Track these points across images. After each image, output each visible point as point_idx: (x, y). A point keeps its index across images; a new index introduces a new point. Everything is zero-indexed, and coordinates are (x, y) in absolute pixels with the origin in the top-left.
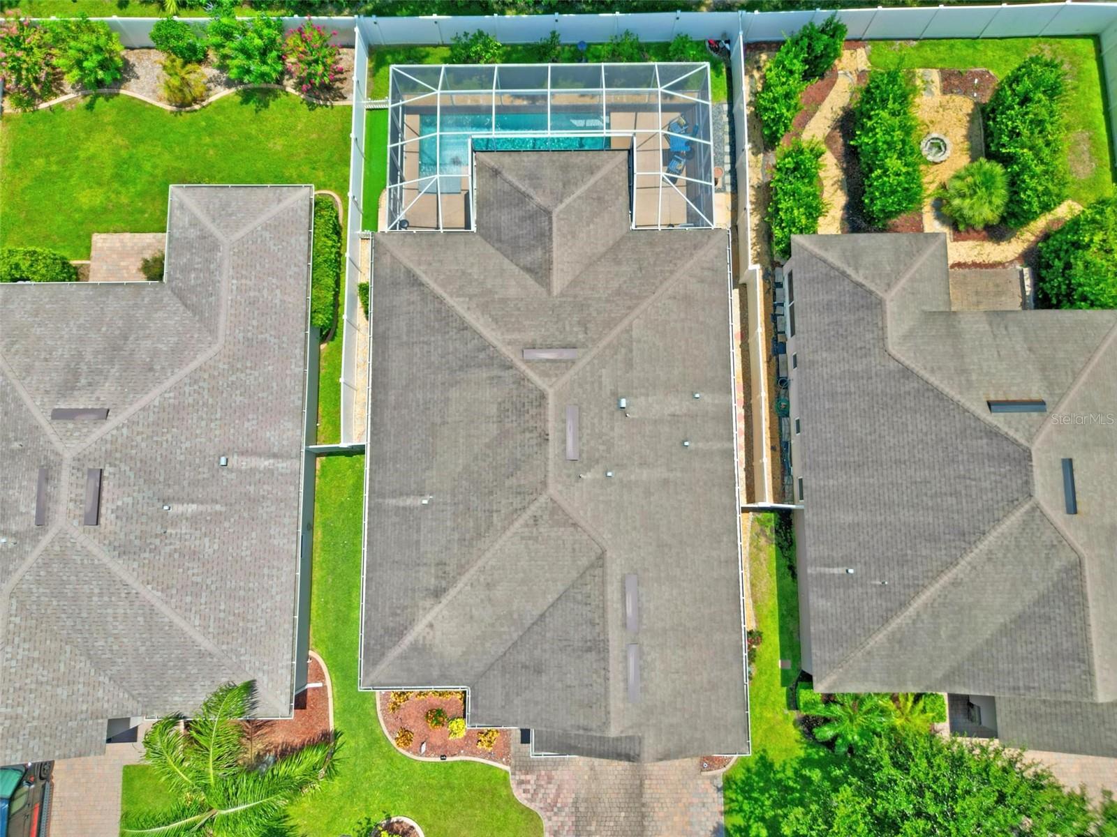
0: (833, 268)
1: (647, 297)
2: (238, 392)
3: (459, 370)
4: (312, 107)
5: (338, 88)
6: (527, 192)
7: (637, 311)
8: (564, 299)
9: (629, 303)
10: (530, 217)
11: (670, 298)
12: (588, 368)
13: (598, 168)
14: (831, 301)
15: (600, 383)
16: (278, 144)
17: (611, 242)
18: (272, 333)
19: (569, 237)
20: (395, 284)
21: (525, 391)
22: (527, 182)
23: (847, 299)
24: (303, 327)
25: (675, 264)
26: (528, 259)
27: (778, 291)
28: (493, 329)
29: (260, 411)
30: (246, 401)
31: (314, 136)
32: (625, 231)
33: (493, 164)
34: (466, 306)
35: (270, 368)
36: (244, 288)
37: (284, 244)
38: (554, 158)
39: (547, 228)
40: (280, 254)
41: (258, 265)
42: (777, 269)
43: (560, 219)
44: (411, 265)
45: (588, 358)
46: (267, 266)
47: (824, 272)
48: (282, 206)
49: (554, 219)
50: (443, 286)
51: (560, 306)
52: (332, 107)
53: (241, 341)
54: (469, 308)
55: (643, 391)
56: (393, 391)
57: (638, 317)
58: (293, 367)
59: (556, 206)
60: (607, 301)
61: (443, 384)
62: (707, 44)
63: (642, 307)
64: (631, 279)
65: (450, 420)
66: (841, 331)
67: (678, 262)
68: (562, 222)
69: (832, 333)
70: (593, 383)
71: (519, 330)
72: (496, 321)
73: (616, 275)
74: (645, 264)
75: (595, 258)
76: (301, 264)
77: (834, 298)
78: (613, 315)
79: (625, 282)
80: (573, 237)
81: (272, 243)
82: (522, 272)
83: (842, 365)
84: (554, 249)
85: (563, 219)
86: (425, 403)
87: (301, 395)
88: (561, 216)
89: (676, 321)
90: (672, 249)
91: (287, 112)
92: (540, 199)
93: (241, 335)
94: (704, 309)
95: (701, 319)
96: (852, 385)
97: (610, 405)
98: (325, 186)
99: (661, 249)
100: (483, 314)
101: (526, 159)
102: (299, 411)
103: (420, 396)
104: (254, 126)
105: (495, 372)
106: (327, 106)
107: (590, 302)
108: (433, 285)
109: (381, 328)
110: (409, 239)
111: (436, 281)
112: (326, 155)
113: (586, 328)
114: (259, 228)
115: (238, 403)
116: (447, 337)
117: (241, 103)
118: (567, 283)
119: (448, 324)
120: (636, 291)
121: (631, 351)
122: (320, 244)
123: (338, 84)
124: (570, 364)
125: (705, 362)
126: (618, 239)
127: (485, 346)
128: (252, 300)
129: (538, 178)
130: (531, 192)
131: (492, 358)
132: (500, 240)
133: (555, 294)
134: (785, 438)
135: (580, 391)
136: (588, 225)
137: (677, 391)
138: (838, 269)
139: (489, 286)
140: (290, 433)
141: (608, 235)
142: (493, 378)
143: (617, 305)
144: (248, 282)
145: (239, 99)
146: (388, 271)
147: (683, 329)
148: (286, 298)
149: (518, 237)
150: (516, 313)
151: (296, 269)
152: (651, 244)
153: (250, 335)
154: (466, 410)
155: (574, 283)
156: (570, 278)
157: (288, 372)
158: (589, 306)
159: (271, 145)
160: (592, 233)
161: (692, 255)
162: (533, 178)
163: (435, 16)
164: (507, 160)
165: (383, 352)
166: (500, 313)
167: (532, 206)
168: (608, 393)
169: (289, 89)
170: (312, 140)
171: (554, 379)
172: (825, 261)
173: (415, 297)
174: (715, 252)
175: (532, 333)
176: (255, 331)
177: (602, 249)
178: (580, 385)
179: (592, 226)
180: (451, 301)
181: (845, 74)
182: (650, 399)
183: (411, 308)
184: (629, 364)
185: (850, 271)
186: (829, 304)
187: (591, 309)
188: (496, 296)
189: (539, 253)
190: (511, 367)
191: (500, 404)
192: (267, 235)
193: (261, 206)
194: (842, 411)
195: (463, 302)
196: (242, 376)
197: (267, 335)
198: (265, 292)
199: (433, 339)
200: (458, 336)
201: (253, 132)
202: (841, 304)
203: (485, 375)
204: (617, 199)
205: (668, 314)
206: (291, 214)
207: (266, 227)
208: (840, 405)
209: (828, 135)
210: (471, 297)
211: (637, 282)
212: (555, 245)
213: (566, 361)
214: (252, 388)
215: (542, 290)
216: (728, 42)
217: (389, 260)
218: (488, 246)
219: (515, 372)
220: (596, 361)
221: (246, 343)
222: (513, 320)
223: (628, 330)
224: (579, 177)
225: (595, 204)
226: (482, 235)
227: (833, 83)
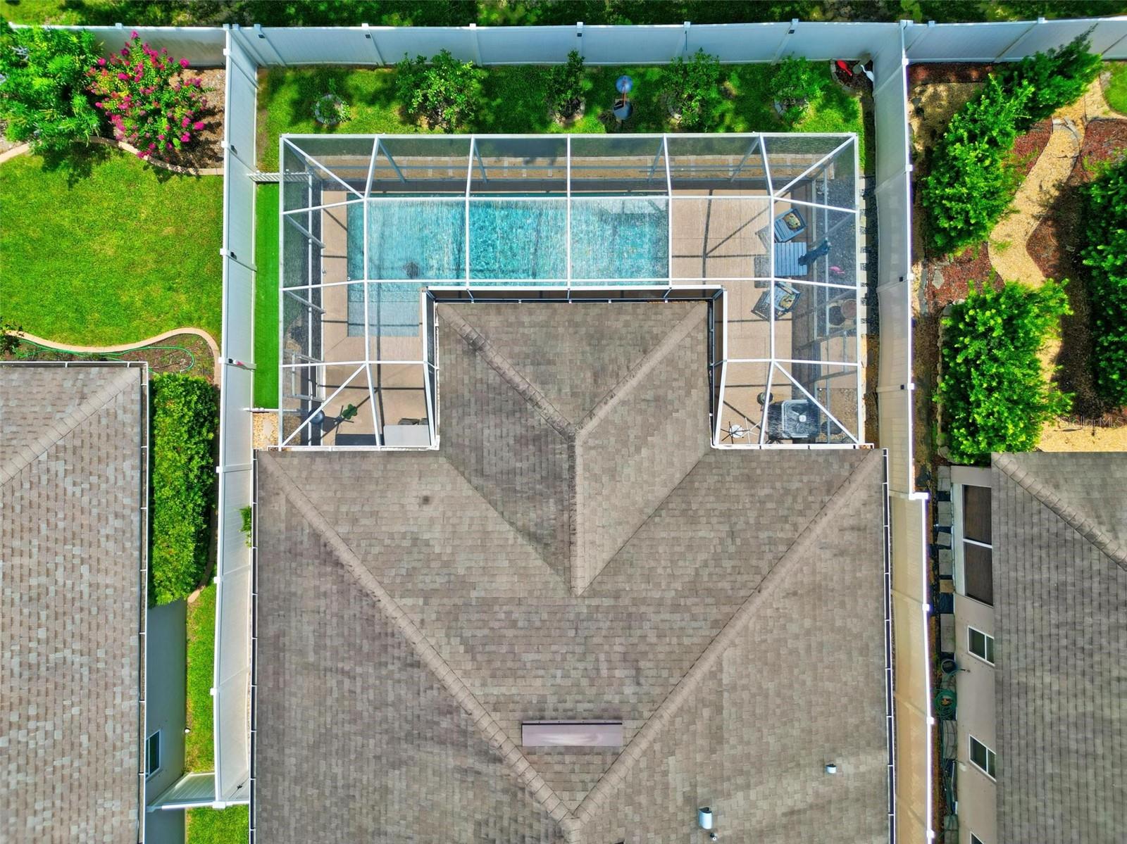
0: (1069, 524)
1: (746, 599)
2: (13, 767)
3: (406, 741)
4: (163, 175)
5: (208, 142)
6: (531, 392)
7: (731, 633)
8: (595, 602)
9: (714, 613)
10: (536, 439)
11: (787, 595)
12: (643, 765)
13: (658, 340)
14: (1065, 584)
15: (666, 786)
16: (109, 244)
17: (678, 477)
18: (77, 646)
19: (605, 479)
20: (294, 553)
21: (527, 812)
22: (529, 369)
23: (1096, 585)
24: (135, 626)
25: (795, 526)
26: (531, 516)
27: (942, 506)
28: (466, 674)
29: (58, 791)
30: (30, 780)
31: (169, 230)
32: (700, 453)
33: (468, 329)
34: (417, 618)
35: (75, 711)
36: (16, 574)
37: (94, 479)
38: (578, 318)
39: (566, 466)
40: (86, 499)
41: (43, 526)
42: (942, 468)
43: (586, 447)
44: (320, 525)
45: (644, 744)
46: (61, 525)
47: (1054, 530)
48: (87, 409)
49: (579, 450)
50: (377, 571)
51: (590, 618)
52: (199, 177)
53: (17, 670)
54: (422, 621)
55: (740, 780)
56: (293, 750)
57: (733, 644)
58: (118, 701)
59: (581, 424)
60: (676, 608)
61: (378, 758)
62: (833, 69)
63: (739, 624)
64: (717, 559)
65: (389, 829)
66: (1080, 643)
67: (800, 520)
68: (593, 452)
69: (1064, 642)
70: (653, 788)
71: (513, 674)
72: (470, 650)
73: (690, 547)
74: (741, 525)
75: (650, 511)
76: (127, 512)
77: (1070, 579)
78: (686, 641)
79: (705, 564)
80: (613, 477)
81: (69, 480)
82: (520, 540)
83: (1080, 702)
84: (579, 508)
85: (594, 448)
86: (347, 787)
87: (134, 748)
88: (591, 443)
89: (796, 637)
90: (787, 492)
91: (123, 187)
92: (551, 409)
93: (16, 660)
94: (843, 604)
95: (838, 623)
96: (1098, 742)
97: (683, 823)
98: (189, 320)
99: (767, 491)
100: (448, 636)
101: (526, 319)
102: (133, 777)
103: (338, 770)
104: (67, 212)
105: (470, 762)
106: (189, 175)
107: (643, 609)
108: (359, 571)
109: (271, 630)
110: (319, 465)
111: (364, 561)
112: (190, 265)
113: (638, 670)
114: (43, 457)
115: (13, 786)
116: (384, 672)
117: (44, 169)
118: (600, 566)
119: (385, 648)
120: (725, 585)
121: (719, 709)
122: (165, 465)
123: (206, 135)
124: (609, 759)
125: (844, 700)
126: (689, 468)
127: (451, 709)
128: (34, 593)
129: (549, 362)
130: (536, 391)
131: (464, 733)
132: (481, 473)
133: (580, 592)
134: (948, 754)
135: (629, 810)
136: (638, 450)
137: (798, 765)
138: (1079, 529)
139: (461, 571)
140: (116, 821)
141: (671, 464)
142: (465, 771)
143: (694, 618)
144: (26, 561)
145: (40, 161)
146: (283, 526)
147: (809, 648)
148: (101, 579)
149: (512, 472)
150: (510, 633)
151: (118, 523)
152: (749, 480)
153: (33, 658)
154: (417, 820)
155: (614, 566)
156: (606, 556)
157: (109, 712)
158: (642, 617)
159: (97, 247)
160: (646, 464)
161: (823, 506)
162: (539, 360)
163: (365, 27)
164: (493, 319)
165: (276, 673)
166: (479, 633)
167: (538, 420)
168: (680, 800)
169: (124, 145)
170: (165, 238)
171: (580, 796)
172: (1055, 510)
173: (328, 585)
174: (863, 495)
175: (538, 682)
176: (42, 649)
177: (661, 492)
178: (630, 801)
179: (644, 452)
180: (388, 606)
181: (1065, 125)
182: (753, 794)
183: (322, 603)
184: (717, 737)
185: (1103, 535)
186: (1060, 588)
187: (647, 625)
188: (474, 594)
189: (551, 508)
190: (498, 760)
191: (479, 824)
192: (59, 467)
193: (49, 409)
194: (1078, 785)
195: (413, 607)
196: (21, 735)
197: (68, 652)
198: (60, 574)
199: (359, 670)
200: (404, 675)
201: (66, 223)
202: (1082, 593)
203: (452, 762)
204: (688, 394)
205: (784, 627)
206: (104, 421)
207: (57, 453)
208: (1074, 773)
209: (1034, 235)
210: (427, 596)
211: (728, 564)
212: (579, 498)
213: (600, 752)
214: (41, 752)
215: (555, 580)
216: (870, 66)
217: (283, 509)
218: (460, 479)
219: (506, 771)
220: (657, 747)
221: (26, 674)
222: (504, 649)
223: (714, 675)
224: (622, 360)
225: (651, 410)
226: (449, 457)
227: (1045, 141)
